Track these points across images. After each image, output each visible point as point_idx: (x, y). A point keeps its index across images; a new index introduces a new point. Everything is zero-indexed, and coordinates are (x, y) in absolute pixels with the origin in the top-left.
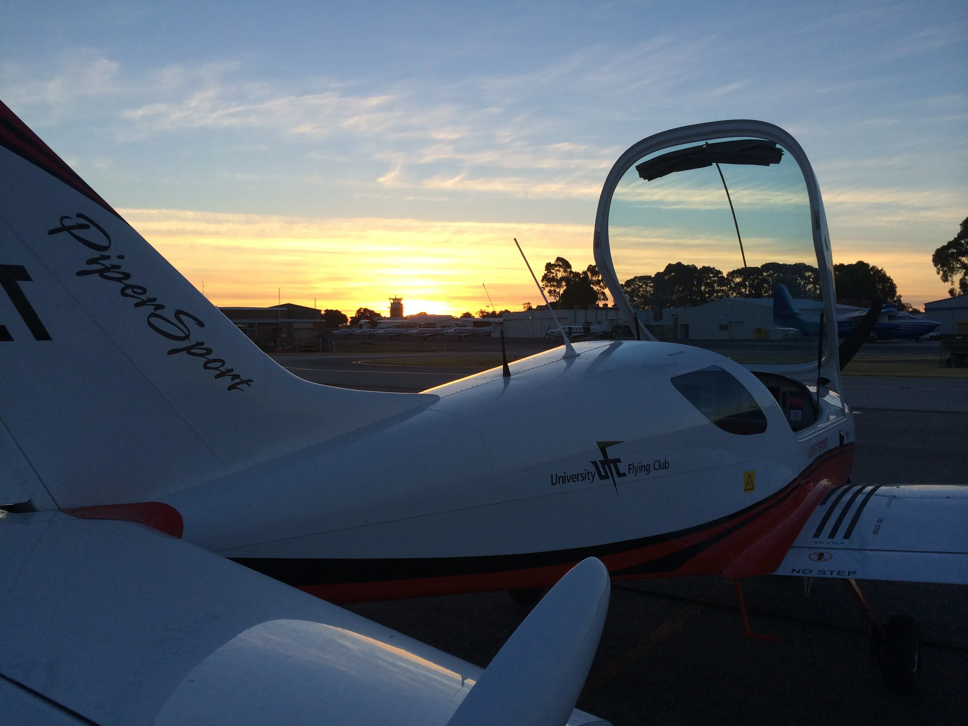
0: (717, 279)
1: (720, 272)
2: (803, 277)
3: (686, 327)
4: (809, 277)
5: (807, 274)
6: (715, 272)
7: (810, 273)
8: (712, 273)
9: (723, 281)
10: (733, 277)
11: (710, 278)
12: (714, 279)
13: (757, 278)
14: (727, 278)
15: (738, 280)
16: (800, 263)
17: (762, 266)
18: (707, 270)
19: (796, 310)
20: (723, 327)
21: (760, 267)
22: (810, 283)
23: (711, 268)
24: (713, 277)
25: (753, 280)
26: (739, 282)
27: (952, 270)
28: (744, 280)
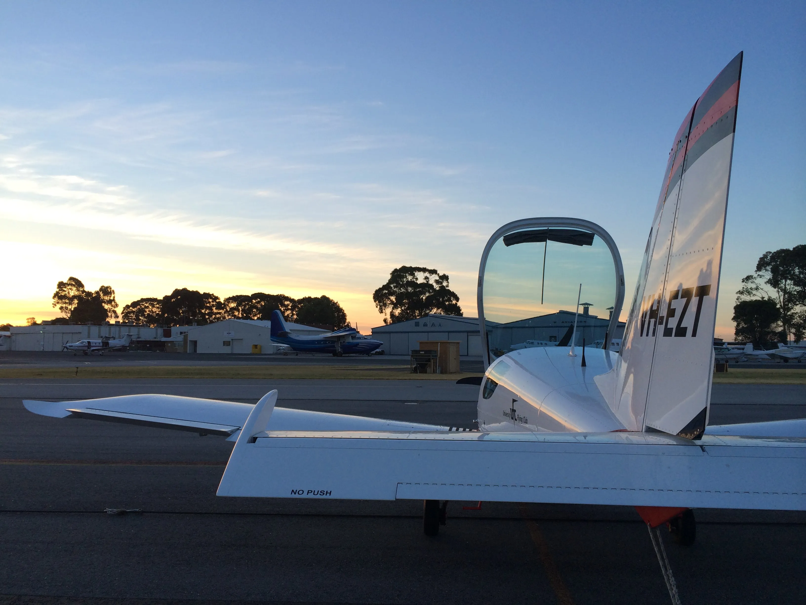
0: (215, 304)
1: (217, 298)
2: (283, 305)
3: (195, 343)
4: (288, 305)
5: (286, 303)
6: (213, 297)
7: (288, 302)
8: (211, 298)
9: (220, 306)
10: (229, 302)
11: (209, 302)
12: (213, 303)
13: (248, 304)
14: (224, 303)
15: (233, 305)
16: (281, 295)
17: (251, 295)
18: (207, 296)
19: (287, 330)
20: (227, 343)
21: (251, 296)
22: (288, 310)
23: (211, 294)
24: (213, 302)
25: (245, 306)
26: (234, 307)
27: (385, 305)
28: (238, 306)
